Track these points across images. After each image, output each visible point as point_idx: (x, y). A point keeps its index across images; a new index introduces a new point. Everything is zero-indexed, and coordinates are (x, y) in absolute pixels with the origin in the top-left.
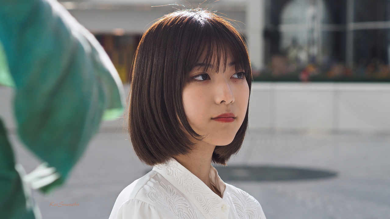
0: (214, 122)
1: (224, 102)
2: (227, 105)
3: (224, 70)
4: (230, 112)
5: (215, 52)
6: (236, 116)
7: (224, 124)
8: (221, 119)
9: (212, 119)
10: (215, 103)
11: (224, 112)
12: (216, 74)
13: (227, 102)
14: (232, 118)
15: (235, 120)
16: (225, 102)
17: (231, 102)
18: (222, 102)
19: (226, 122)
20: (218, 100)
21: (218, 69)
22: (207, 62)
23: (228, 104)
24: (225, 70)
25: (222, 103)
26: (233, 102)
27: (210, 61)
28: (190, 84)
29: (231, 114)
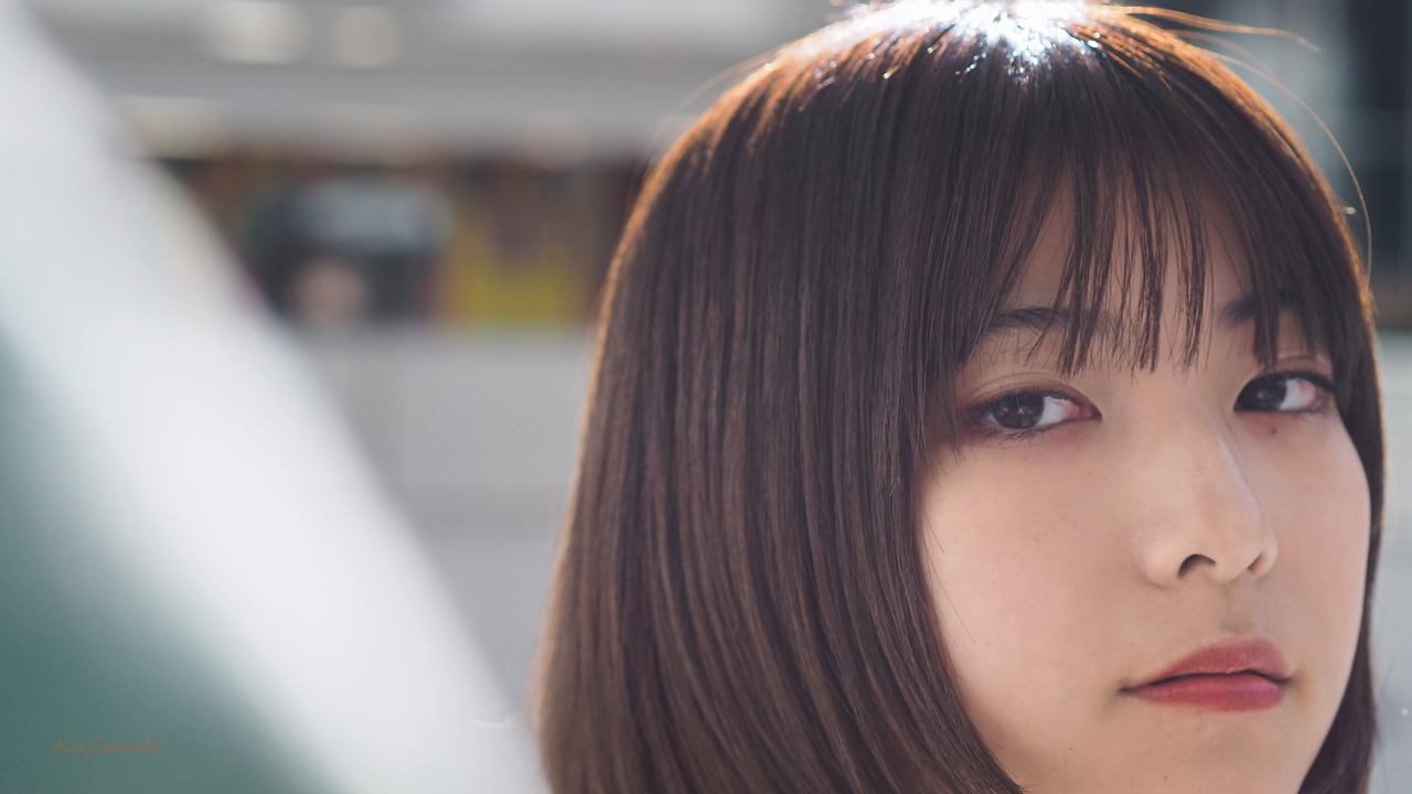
0: (1140, 711)
1: (1201, 568)
2: (1227, 588)
3: (1191, 349)
4: (1249, 637)
5: (1125, 231)
6: (1290, 667)
7: (1212, 722)
8: (1192, 688)
9: (1127, 690)
10: (1144, 580)
11: (1212, 638)
12: (1142, 375)
13: (1229, 565)
14: (1264, 685)
15: (1289, 699)
16: (1211, 562)
17: (1252, 567)
18: (1191, 562)
19: (1224, 708)
20: (1164, 556)
21: (1156, 339)
22: (1078, 298)
23: (1235, 582)
24: (1195, 349)
25: (1195, 575)
26: (1266, 566)
27: (1100, 292)
28: (966, 450)
29: (1256, 649)
